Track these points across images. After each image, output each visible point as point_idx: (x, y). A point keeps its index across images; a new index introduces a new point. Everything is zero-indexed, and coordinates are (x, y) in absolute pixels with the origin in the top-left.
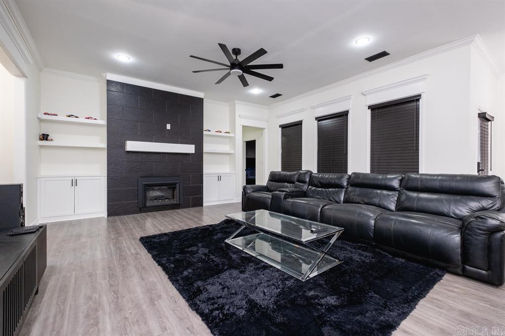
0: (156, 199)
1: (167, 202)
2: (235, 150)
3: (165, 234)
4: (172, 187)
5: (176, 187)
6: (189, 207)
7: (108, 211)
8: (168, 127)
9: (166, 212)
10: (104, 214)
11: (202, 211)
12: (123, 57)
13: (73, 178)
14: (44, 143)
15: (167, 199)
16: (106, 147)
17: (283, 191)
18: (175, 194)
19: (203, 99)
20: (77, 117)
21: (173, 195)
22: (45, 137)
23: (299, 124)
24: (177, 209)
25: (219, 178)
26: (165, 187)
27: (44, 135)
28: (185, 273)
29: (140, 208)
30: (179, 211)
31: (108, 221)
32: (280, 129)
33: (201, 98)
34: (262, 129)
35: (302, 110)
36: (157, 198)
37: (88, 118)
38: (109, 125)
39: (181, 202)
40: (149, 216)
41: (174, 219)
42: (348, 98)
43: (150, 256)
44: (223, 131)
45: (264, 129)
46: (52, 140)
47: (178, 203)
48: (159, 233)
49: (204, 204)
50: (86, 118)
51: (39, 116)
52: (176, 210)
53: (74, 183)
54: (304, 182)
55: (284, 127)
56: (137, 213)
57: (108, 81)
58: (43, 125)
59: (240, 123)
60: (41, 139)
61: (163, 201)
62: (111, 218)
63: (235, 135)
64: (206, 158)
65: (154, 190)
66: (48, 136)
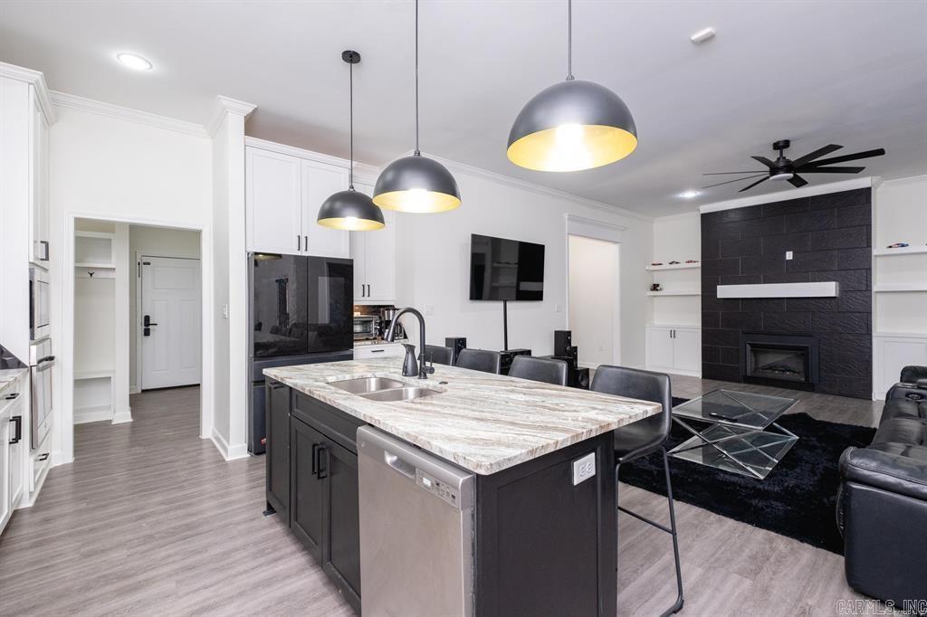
1: (787, 376)
6: (834, 394)
7: (702, 371)
8: (789, 256)
10: (699, 375)
12: (690, 195)
13: (672, 329)
14: (655, 293)
19: (870, 189)
22: (655, 287)
27: (654, 285)
29: (742, 376)
31: (703, 384)
33: (864, 189)
37: (689, 262)
47: (809, 381)
50: (686, 262)
51: (648, 268)
53: (673, 334)
56: (739, 382)
57: (702, 215)
58: (655, 275)
60: (652, 290)
61: (781, 372)
66: (658, 285)
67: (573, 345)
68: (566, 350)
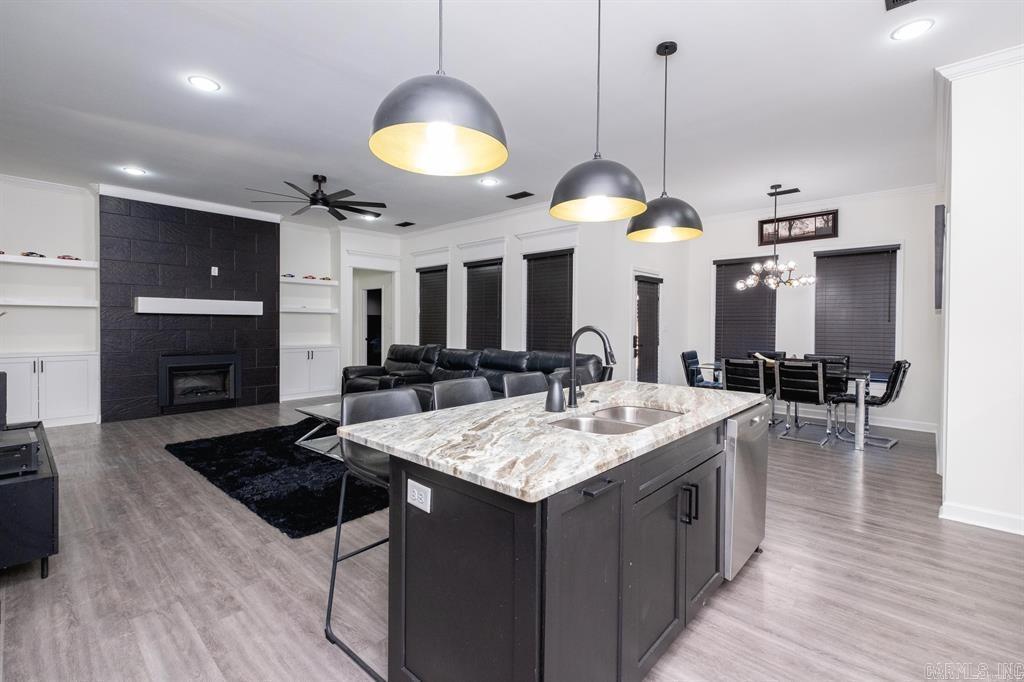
0: (191, 392)
1: (211, 396)
2: (339, 307)
3: (207, 440)
4: (222, 371)
5: (228, 371)
6: (254, 404)
7: (102, 413)
8: (215, 271)
9: (209, 412)
10: (94, 416)
11: (278, 409)
12: (134, 171)
13: (36, 359)
15: (211, 391)
16: (99, 306)
17: (395, 375)
18: (227, 382)
19: (279, 225)
20: (41, 256)
21: (224, 385)
23: (443, 269)
24: (231, 407)
25: (310, 355)
26: (213, 371)
28: (231, 474)
29: (162, 407)
30: (236, 411)
31: (104, 428)
32: (418, 274)
33: (274, 224)
34: (391, 273)
35: (445, 249)
36: (194, 390)
37: (64, 258)
38: (104, 270)
39: (239, 396)
40: (177, 419)
41: (224, 422)
42: (501, 240)
43: (183, 463)
44: (318, 276)
45: (394, 273)
47: (232, 397)
48: (195, 439)
49: (282, 399)
50: (59, 257)
52: (229, 409)
53: (38, 367)
54: (432, 362)
55: (423, 272)
56: (157, 415)
57: (101, 196)
59: (349, 263)
61: (204, 394)
62: (108, 425)
63: (340, 282)
64: (284, 321)
65: (186, 376)
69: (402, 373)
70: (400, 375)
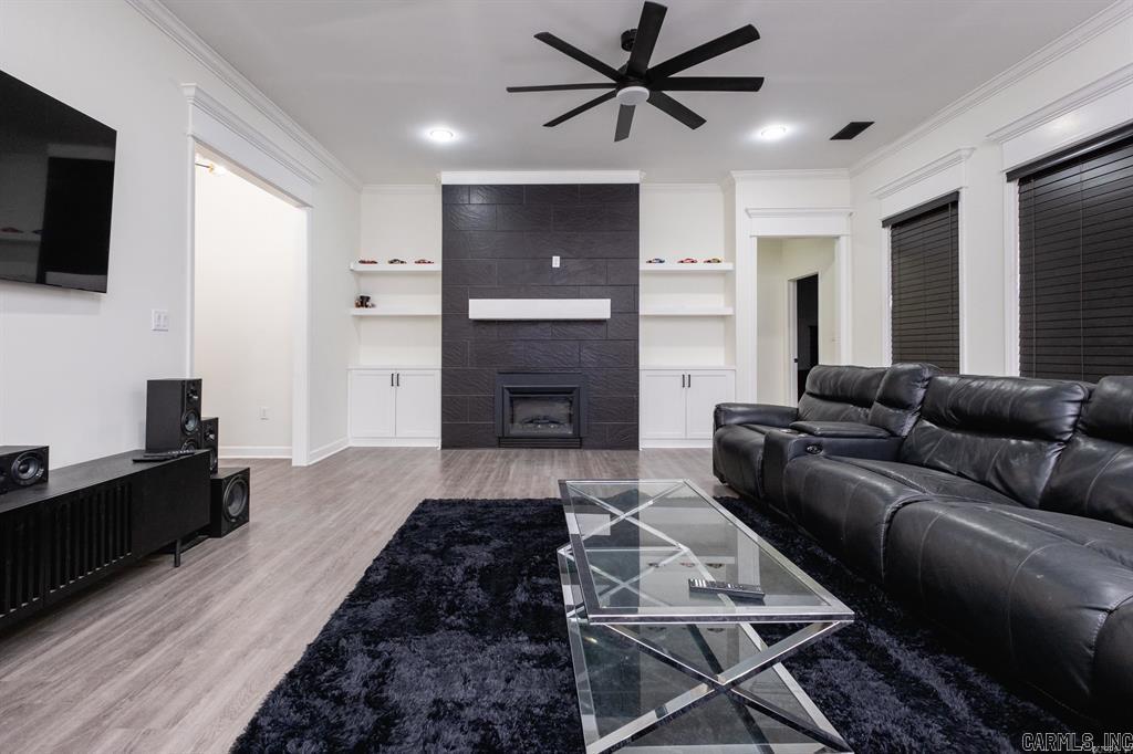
0: (531, 422)
1: (552, 430)
2: (734, 307)
4: (566, 396)
5: (572, 398)
6: (606, 447)
7: (442, 437)
8: (556, 262)
9: (548, 451)
12: (441, 135)
13: (394, 372)
14: (363, 311)
15: (555, 422)
16: (440, 313)
19: (637, 186)
20: (402, 262)
22: (363, 302)
25: (686, 382)
27: (362, 297)
29: (499, 438)
31: (444, 456)
32: (887, 231)
33: (632, 185)
36: (534, 420)
37: (420, 262)
38: (445, 271)
39: (584, 434)
44: (701, 257)
45: (838, 237)
46: (373, 306)
49: (643, 445)
50: (416, 262)
51: (352, 267)
53: (395, 380)
55: (897, 223)
56: (494, 447)
57: (443, 186)
58: (363, 281)
59: (749, 230)
60: (358, 306)
61: (544, 426)
62: (446, 451)
63: (735, 266)
66: (368, 298)
67: (205, 415)
68: (183, 429)
69: (818, 427)
70: (810, 433)
